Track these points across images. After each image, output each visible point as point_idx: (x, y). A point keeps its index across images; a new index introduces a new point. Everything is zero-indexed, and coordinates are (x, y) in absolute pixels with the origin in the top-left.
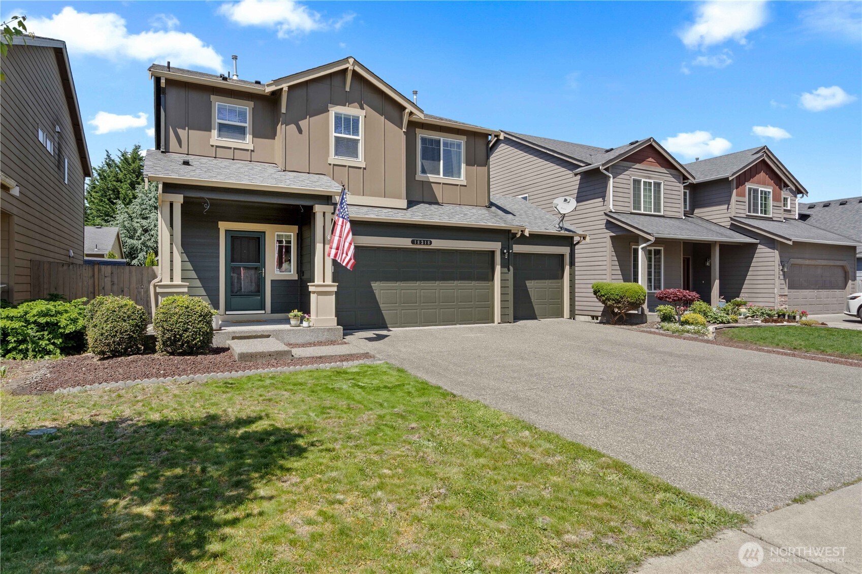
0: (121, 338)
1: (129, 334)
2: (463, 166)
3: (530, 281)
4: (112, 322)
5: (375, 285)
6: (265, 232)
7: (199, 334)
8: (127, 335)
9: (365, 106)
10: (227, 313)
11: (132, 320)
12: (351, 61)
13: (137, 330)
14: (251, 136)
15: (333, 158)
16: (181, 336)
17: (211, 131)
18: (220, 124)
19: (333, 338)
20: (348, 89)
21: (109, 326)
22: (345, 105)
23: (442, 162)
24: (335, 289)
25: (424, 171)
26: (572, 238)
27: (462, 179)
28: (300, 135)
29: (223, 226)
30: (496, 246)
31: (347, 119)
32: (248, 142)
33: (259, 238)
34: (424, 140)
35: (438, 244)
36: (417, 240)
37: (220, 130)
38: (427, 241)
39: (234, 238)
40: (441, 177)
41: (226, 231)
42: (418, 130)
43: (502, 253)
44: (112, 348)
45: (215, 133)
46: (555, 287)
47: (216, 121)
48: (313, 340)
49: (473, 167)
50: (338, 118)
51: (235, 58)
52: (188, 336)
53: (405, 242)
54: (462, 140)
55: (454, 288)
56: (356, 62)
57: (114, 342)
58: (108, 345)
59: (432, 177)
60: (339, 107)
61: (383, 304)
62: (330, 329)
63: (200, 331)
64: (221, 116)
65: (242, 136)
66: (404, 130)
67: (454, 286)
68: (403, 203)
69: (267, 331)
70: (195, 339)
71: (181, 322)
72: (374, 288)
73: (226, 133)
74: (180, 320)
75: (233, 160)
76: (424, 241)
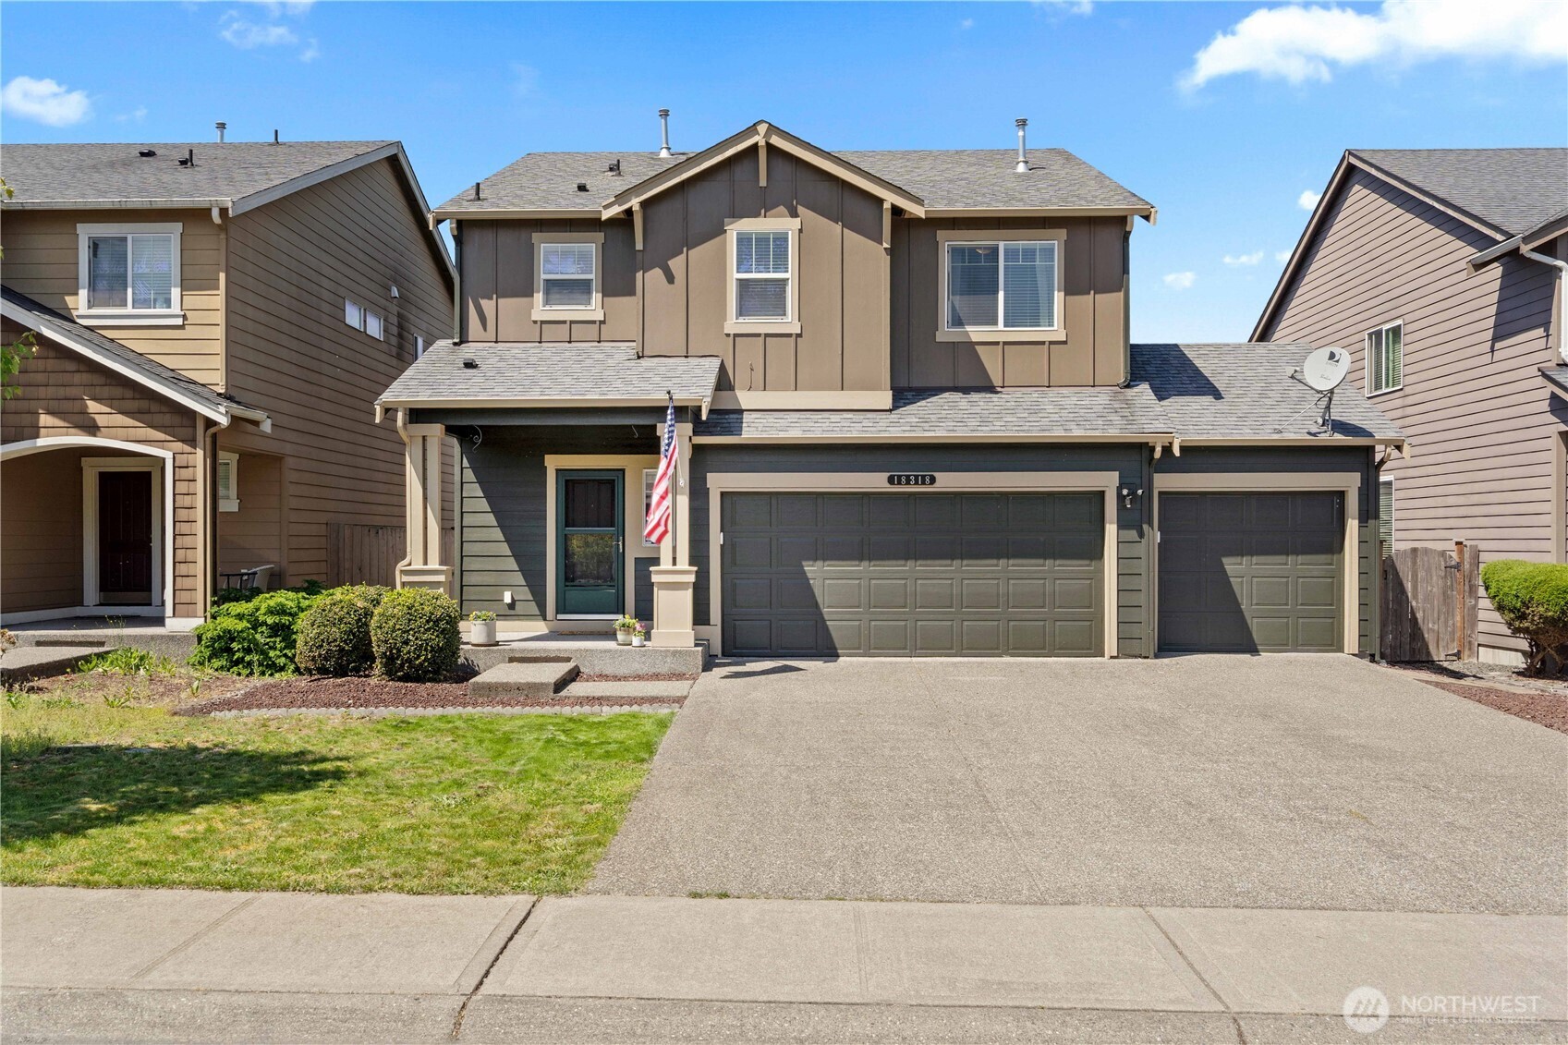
0: (329, 650)
1: (339, 645)
2: (1058, 297)
3: (1238, 559)
4: (319, 627)
5: (811, 569)
6: (623, 470)
7: (426, 650)
8: (336, 646)
9: (801, 209)
10: (560, 617)
11: (346, 623)
12: (762, 129)
13: (351, 640)
14: (600, 295)
15: (733, 324)
16: (399, 650)
17: (533, 296)
18: (547, 281)
19: (682, 669)
20: (763, 183)
21: (314, 632)
22: (757, 215)
23: (1001, 295)
24: (692, 578)
25: (957, 321)
26: (1369, 450)
27: (1055, 330)
28: (672, 285)
29: (553, 462)
30: (1107, 481)
31: (763, 240)
32: (594, 308)
33: (612, 482)
34: (957, 253)
35: (948, 481)
36: (899, 477)
37: (547, 292)
38: (923, 477)
39: (570, 483)
40: (1000, 330)
41: (558, 471)
42: (941, 234)
43: (1121, 498)
44: (319, 664)
45: (539, 297)
46: (1315, 574)
47: (542, 276)
48: (644, 670)
49: (1085, 297)
50: (743, 240)
51: (665, 114)
52: (409, 652)
53: (875, 481)
54: (1055, 242)
55: (998, 575)
56: (773, 129)
57: (320, 655)
58: (313, 659)
59: (976, 332)
60: (745, 220)
61: (828, 607)
62: (676, 652)
63: (427, 644)
64: (549, 266)
65: (585, 297)
66: (885, 245)
67: (999, 572)
68: (885, 398)
69: (566, 650)
70: (418, 657)
71: (399, 629)
72: (809, 575)
73: (558, 296)
74: (398, 627)
75: (570, 342)
76: (916, 477)
